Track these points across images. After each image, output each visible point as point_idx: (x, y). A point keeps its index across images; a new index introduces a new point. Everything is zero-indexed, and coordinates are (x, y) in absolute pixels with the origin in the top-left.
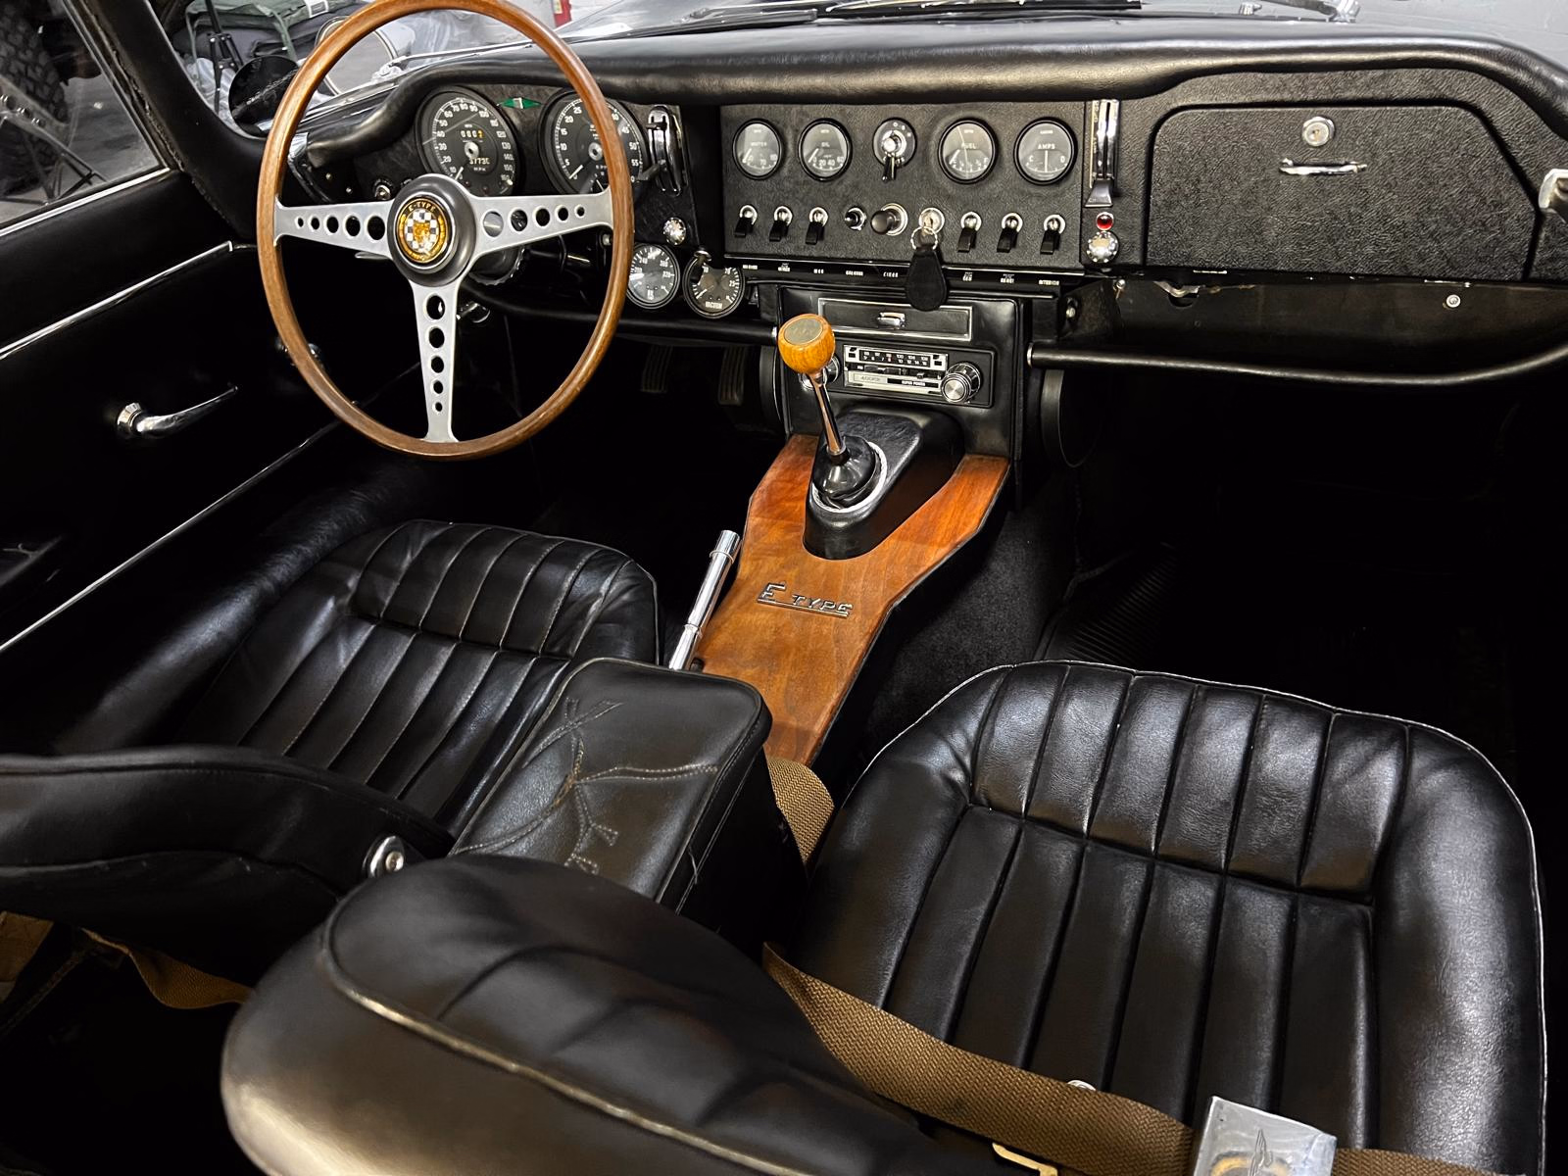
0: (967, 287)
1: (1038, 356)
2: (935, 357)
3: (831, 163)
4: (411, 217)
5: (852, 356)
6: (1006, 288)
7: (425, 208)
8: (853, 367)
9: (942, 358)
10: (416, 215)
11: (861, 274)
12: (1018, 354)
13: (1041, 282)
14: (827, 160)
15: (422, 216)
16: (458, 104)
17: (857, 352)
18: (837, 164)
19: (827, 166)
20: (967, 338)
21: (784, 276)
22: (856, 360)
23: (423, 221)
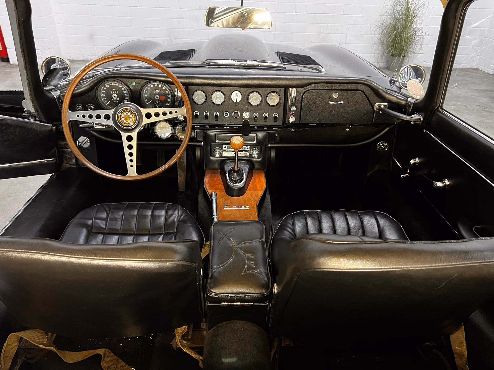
0: (255, 130)
2: (247, 147)
4: (123, 114)
5: (225, 148)
6: (265, 130)
7: (128, 111)
8: (225, 151)
9: (249, 147)
10: (125, 113)
11: (229, 128)
12: (266, 145)
13: (273, 128)
14: (218, 100)
16: (112, 84)
17: (226, 147)
18: (221, 102)
19: (219, 102)
20: (255, 142)
21: (207, 129)
23: (127, 115)
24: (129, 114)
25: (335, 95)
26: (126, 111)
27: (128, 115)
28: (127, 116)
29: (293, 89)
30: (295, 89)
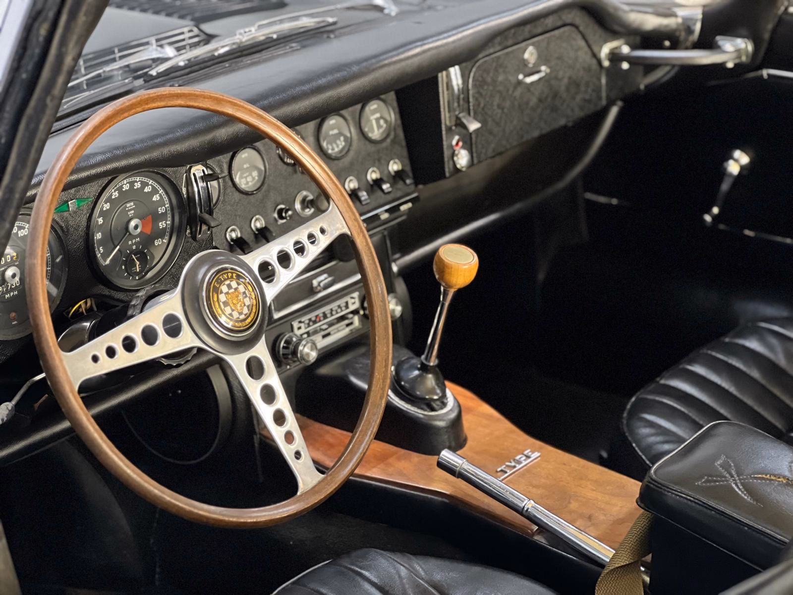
2: (353, 298)
3: (249, 179)
4: (222, 292)
7: (228, 278)
9: (356, 296)
10: (224, 288)
13: (402, 210)
15: (229, 287)
17: (302, 324)
18: (254, 178)
19: (247, 183)
22: (303, 330)
23: (232, 290)
24: (234, 284)
25: (530, 54)
26: (225, 280)
27: (236, 289)
28: (232, 293)
29: (452, 70)
30: (457, 67)
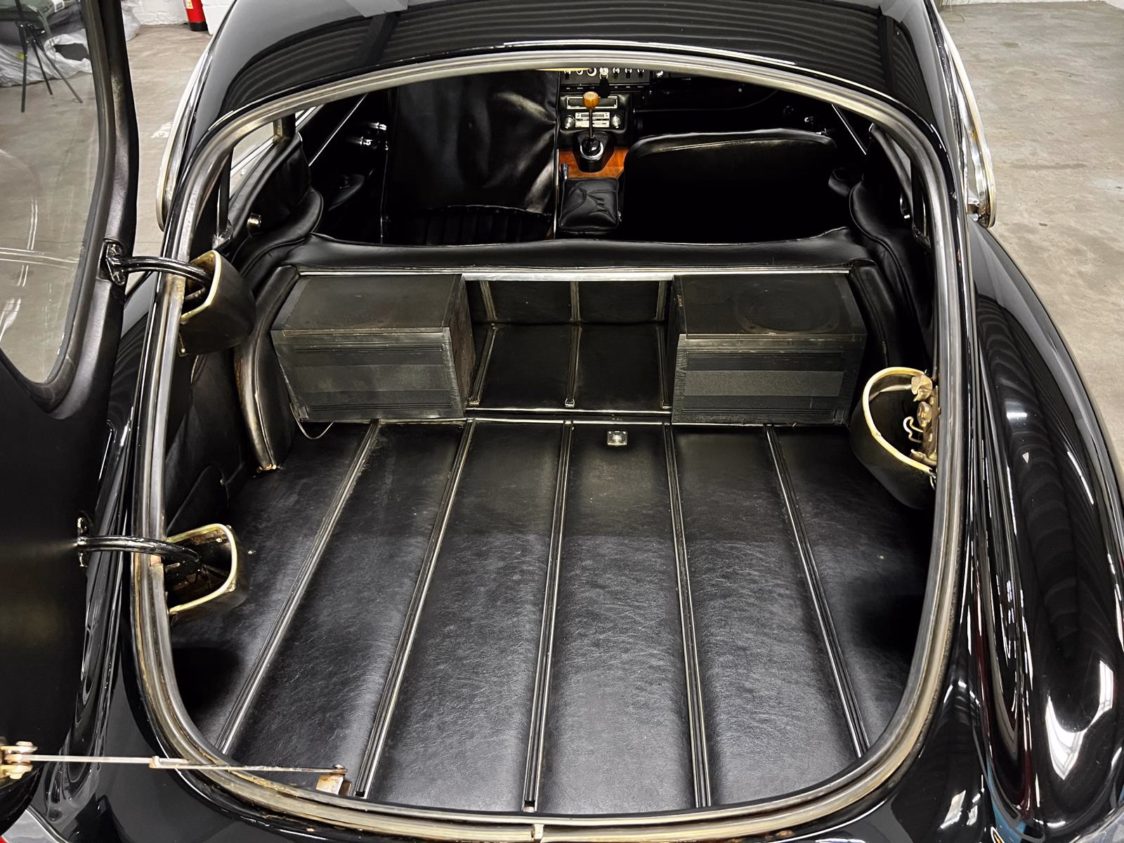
0: (616, 90)
1: (637, 111)
2: (606, 114)
5: (578, 116)
6: (628, 89)
8: (579, 120)
9: (608, 114)
12: (631, 112)
13: (638, 87)
17: (580, 115)
20: (616, 107)
22: (580, 118)
